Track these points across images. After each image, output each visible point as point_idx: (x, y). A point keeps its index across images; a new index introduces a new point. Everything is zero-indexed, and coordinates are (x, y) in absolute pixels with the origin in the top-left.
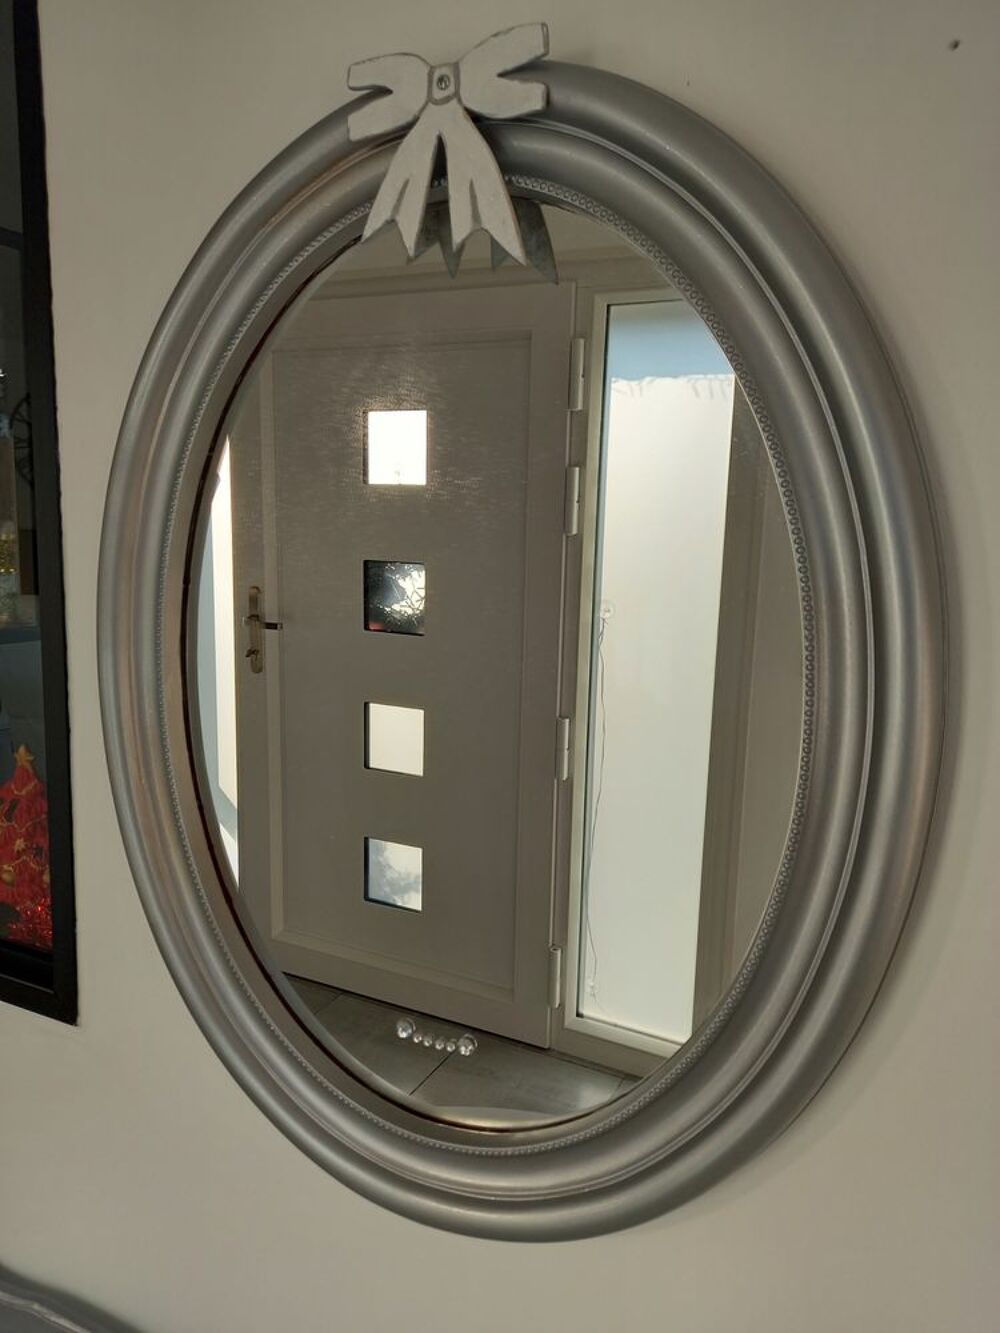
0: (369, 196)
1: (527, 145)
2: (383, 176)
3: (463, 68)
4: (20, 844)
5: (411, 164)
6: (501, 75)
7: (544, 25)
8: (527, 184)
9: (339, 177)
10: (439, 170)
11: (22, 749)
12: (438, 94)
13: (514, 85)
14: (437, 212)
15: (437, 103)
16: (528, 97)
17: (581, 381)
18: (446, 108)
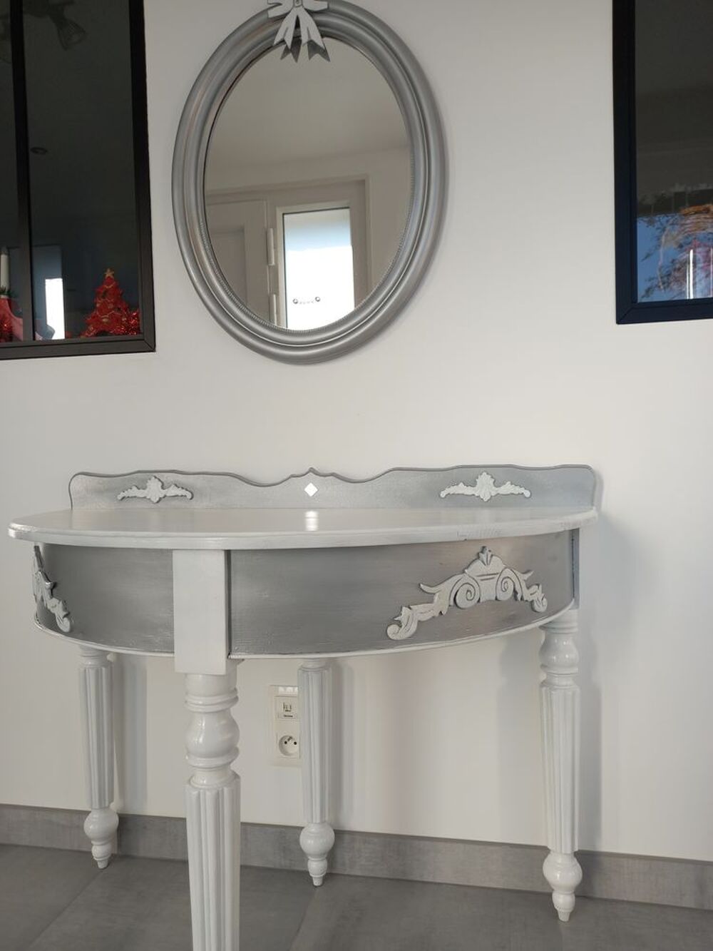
0: (275, 33)
1: (321, 18)
2: (280, 26)
4: (111, 306)
5: (289, 23)
9: (263, 30)
10: (297, 25)
11: (109, 270)
12: (296, 5)
13: (319, 3)
14: (297, 36)
15: (297, 7)
16: (323, 5)
17: (273, 251)
18: (299, 8)
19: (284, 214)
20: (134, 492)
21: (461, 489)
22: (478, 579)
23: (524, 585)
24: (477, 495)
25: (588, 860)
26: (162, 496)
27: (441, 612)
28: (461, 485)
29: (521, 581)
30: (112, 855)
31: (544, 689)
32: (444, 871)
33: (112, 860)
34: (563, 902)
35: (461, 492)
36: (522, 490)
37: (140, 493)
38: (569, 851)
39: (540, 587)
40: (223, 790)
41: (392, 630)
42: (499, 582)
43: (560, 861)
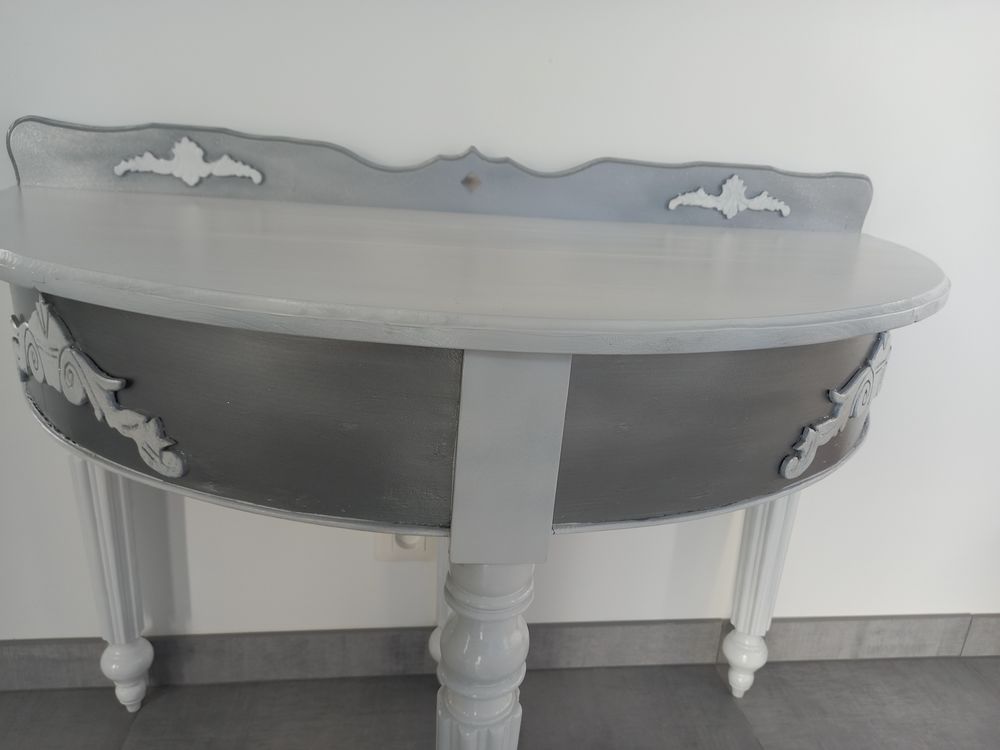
21: (701, 199)
22: (875, 372)
24: (720, 209)
26: (204, 175)
27: (840, 429)
28: (701, 192)
33: (149, 697)
34: (741, 681)
35: (698, 202)
36: (781, 206)
37: (161, 166)
41: (791, 466)
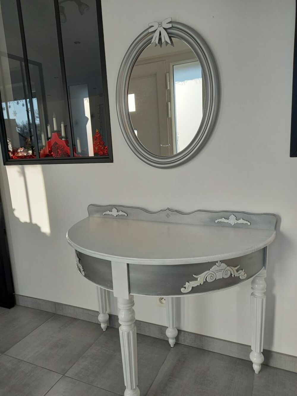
0: (152, 38)
1: (169, 31)
2: (154, 35)
3: (162, 23)
4: (98, 143)
5: (157, 34)
6: (167, 23)
7: (171, 18)
8: (170, 35)
9: (147, 37)
10: (160, 34)
11: (97, 130)
12: (159, 26)
13: (168, 24)
14: (160, 39)
15: (159, 27)
16: (170, 26)
17: (168, 83)
18: (161, 27)
19: (173, 66)
20: (108, 212)
21: (223, 220)
22: (215, 272)
23: (235, 271)
24: (229, 222)
25: (267, 354)
26: (117, 215)
27: (201, 284)
28: (223, 218)
29: (234, 270)
30: (107, 326)
31: (252, 296)
32: (216, 348)
33: (108, 328)
34: (256, 368)
36: (247, 222)
37: (110, 213)
38: (259, 352)
39: (243, 270)
40: (130, 332)
41: (182, 290)
42: (224, 272)
43: (256, 355)
